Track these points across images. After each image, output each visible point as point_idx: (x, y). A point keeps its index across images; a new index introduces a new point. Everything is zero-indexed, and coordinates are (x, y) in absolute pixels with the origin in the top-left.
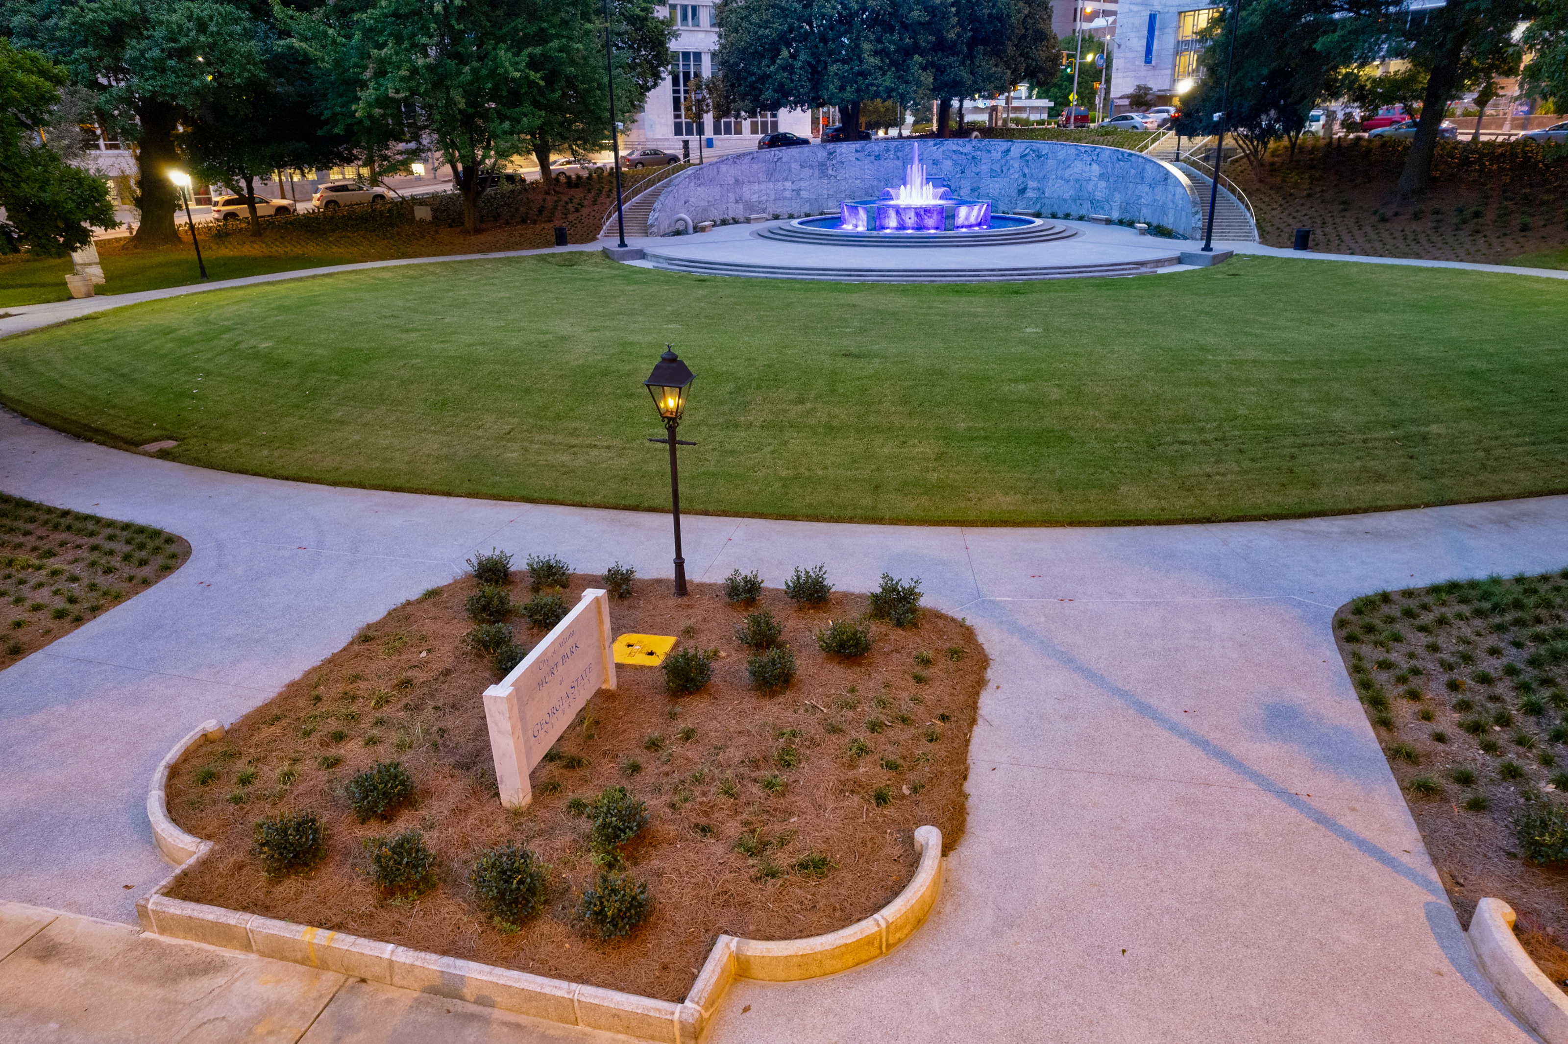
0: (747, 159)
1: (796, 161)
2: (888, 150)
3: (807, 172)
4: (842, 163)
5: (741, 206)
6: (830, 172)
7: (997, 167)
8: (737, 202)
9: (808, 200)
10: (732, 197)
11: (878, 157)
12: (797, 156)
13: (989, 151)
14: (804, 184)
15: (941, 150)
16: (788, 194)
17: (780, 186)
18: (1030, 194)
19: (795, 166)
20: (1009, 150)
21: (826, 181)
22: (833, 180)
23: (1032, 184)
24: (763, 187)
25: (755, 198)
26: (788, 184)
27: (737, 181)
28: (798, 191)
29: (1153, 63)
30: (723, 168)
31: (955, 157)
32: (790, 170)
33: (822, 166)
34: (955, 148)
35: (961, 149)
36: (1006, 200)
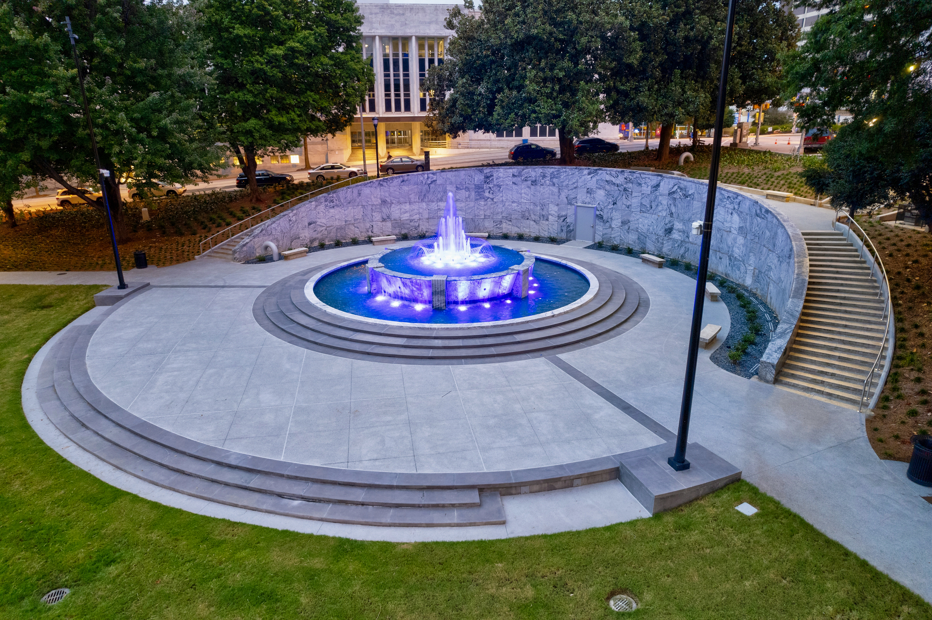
1: (451, 183)
2: (544, 176)
3: (463, 194)
4: (499, 186)
6: (487, 194)
7: (646, 202)
11: (534, 183)
12: (453, 179)
13: (640, 184)
15: (594, 179)
17: (434, 206)
18: (675, 235)
20: (658, 186)
21: (482, 203)
22: (489, 202)
23: (678, 225)
24: (415, 207)
25: (405, 217)
27: (384, 202)
31: (607, 187)
32: (445, 191)
33: (479, 189)
34: (608, 178)
35: (613, 180)
36: (654, 238)
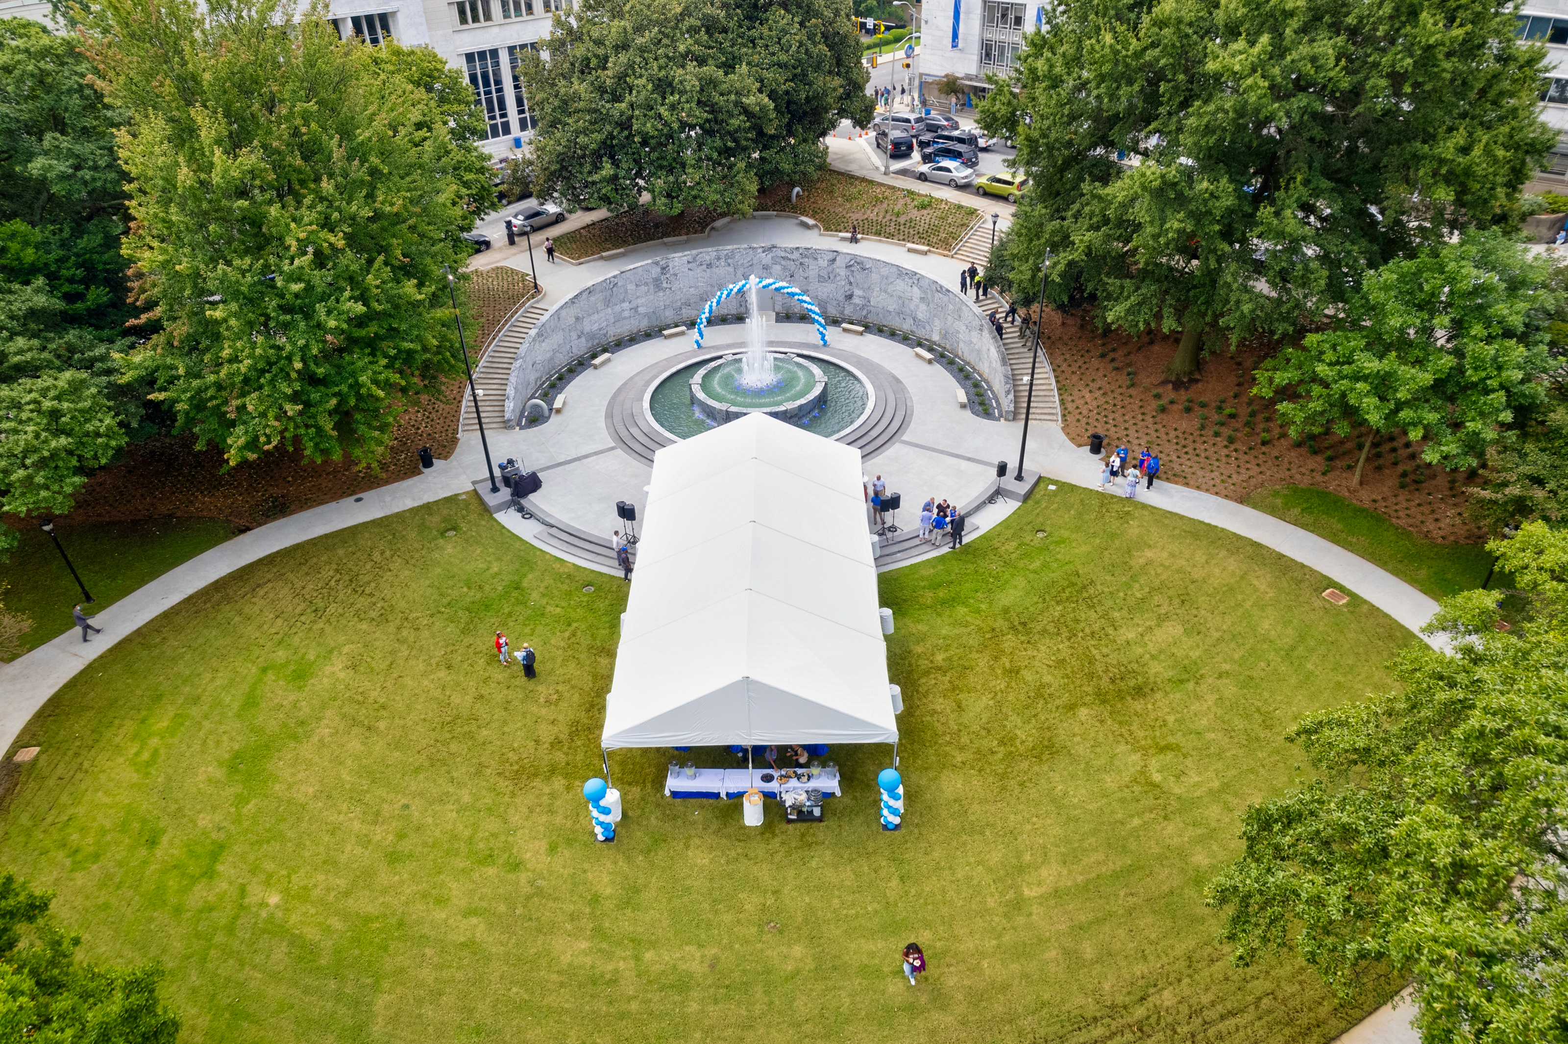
0: (585, 295)
1: (631, 282)
2: (719, 259)
3: (643, 289)
4: (676, 275)
5: (583, 339)
6: (665, 285)
7: (824, 273)
8: (579, 337)
9: (647, 315)
10: (574, 335)
11: (709, 266)
12: (632, 278)
13: (816, 259)
14: (640, 301)
15: (770, 256)
16: (626, 314)
17: (618, 308)
18: (856, 300)
19: (631, 287)
20: (834, 260)
21: (662, 294)
22: (668, 292)
23: (857, 292)
24: (602, 314)
25: (595, 327)
26: (626, 305)
27: (577, 318)
28: (635, 309)
29: (960, 46)
30: (563, 313)
31: (783, 262)
32: (626, 292)
33: (657, 283)
